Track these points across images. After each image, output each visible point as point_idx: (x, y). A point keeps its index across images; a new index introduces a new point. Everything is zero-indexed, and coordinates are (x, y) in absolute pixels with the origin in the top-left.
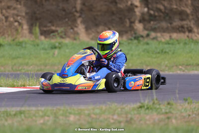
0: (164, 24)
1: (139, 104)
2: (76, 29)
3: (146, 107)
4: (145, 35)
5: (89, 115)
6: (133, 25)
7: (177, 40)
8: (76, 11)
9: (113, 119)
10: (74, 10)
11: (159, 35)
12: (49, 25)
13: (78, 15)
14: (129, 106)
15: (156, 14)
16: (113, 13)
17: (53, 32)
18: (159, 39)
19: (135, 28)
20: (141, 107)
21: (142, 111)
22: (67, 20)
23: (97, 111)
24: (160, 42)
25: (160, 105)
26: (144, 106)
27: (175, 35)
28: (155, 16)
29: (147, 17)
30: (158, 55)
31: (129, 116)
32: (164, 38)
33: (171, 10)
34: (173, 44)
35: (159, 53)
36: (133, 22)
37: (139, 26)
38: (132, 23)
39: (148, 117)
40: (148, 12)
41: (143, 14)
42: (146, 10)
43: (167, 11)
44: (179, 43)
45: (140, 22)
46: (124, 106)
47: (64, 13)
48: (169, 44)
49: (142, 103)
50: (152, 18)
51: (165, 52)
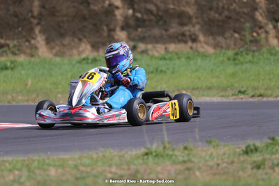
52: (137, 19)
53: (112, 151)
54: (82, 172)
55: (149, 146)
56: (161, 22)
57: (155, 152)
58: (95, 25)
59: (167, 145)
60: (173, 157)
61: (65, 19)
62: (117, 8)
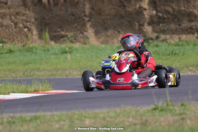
0: (173, 26)
1: (153, 106)
2: (85, 33)
3: (160, 109)
4: (154, 38)
5: (104, 118)
6: (142, 27)
7: (187, 42)
8: (85, 16)
9: (128, 122)
10: (83, 14)
11: (168, 37)
12: (59, 30)
13: (87, 19)
14: (143, 108)
15: (165, 16)
16: (122, 17)
17: (63, 37)
18: (168, 41)
19: (145, 30)
20: (155, 109)
21: (157, 113)
22: (76, 24)
23: (112, 114)
24: (170, 44)
25: (174, 106)
26: (158, 108)
27: (184, 37)
28: (164, 19)
29: (155, 20)
30: (168, 57)
31: (144, 118)
32: (173, 40)
33: (180, 12)
34: (182, 45)
35: (169, 55)
36: (143, 25)
37: (148, 29)
38: (141, 25)
39: (162, 119)
40: (157, 14)
41: (151, 16)
42: (154, 12)
43: (175, 13)
44: (188, 45)
45: (149, 24)
46: (138, 108)
47: (73, 18)
48: (178, 45)
49: (156, 105)
50: (161, 20)
51: (175, 54)
52: (159, 17)
53: (130, 107)
54: (108, 121)
55: (156, 103)
56: (176, 20)
57: (161, 107)
58: (129, 21)
59: (170, 103)
60: (173, 111)
61: (108, 17)
62: (145, 9)
